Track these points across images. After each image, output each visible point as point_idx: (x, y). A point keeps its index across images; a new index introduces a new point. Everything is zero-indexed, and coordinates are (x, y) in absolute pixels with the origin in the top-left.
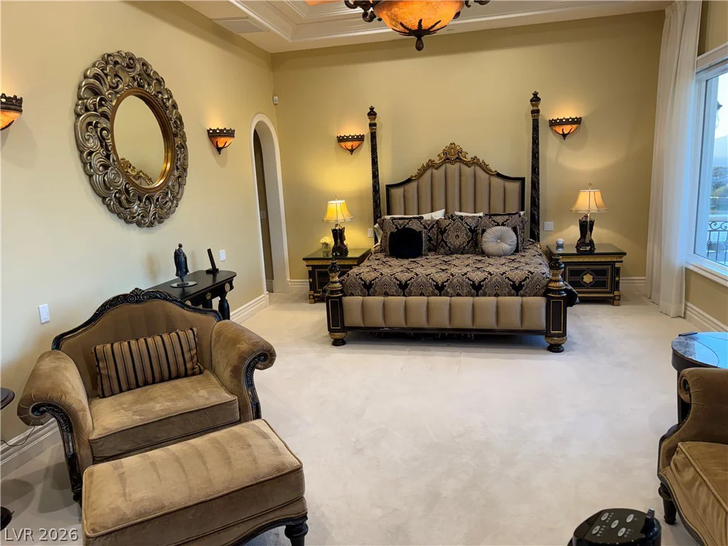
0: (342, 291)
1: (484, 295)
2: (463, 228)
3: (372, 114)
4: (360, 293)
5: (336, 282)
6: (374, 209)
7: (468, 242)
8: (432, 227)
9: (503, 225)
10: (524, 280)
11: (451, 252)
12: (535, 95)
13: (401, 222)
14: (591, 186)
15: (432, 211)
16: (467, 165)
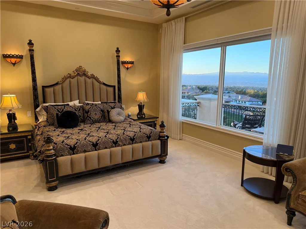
0: (55, 155)
1: (135, 143)
2: (98, 110)
3: (30, 43)
4: (67, 154)
5: (51, 150)
6: (34, 100)
7: (102, 117)
8: (80, 110)
9: (114, 108)
10: (151, 134)
11: (94, 122)
12: (118, 48)
13: (60, 107)
14: (142, 90)
15: (71, 102)
16: (88, 78)
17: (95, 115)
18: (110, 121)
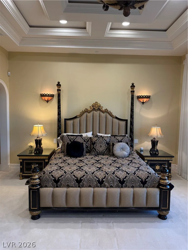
1: (126, 186)
2: (104, 142)
3: (59, 85)
4: (51, 186)
5: (36, 179)
6: (58, 130)
7: (106, 149)
8: (88, 141)
9: (121, 142)
10: (147, 178)
11: (98, 154)
12: (133, 84)
13: (72, 137)
14: (156, 125)
15: (86, 133)
16: (103, 112)
17: (101, 147)
18: (113, 155)
